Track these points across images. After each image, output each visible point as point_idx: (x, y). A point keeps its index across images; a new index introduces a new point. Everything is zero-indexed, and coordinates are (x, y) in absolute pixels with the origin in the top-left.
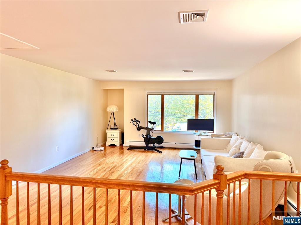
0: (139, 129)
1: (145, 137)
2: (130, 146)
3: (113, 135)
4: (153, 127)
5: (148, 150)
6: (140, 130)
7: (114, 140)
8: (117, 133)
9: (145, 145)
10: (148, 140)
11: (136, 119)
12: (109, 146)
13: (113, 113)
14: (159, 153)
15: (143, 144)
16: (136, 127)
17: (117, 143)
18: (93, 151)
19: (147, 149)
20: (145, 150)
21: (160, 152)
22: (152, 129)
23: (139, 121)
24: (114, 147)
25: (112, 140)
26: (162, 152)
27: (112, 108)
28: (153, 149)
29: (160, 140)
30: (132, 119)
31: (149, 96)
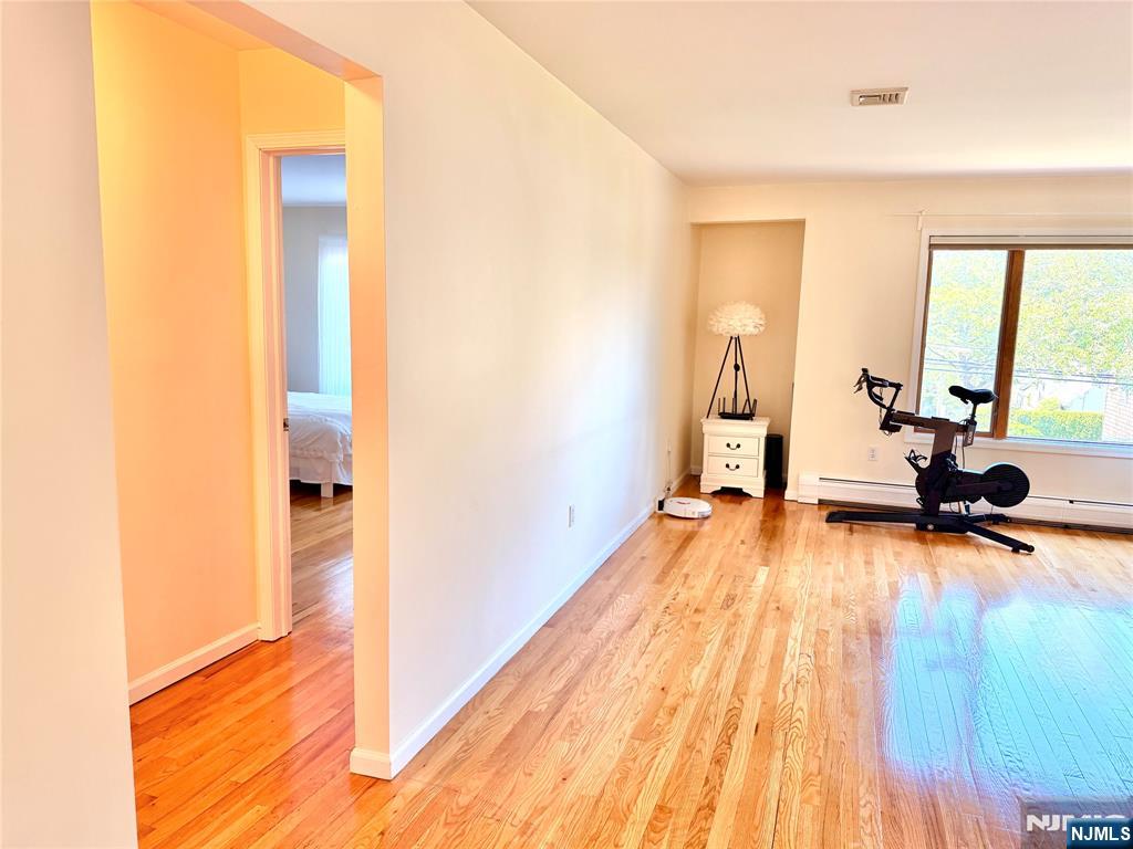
0: (891, 422)
1: (924, 464)
2: (820, 500)
3: (733, 446)
4: (973, 415)
5: (939, 529)
6: (897, 429)
7: (738, 467)
8: (752, 436)
9: (919, 507)
10: (939, 479)
11: (871, 373)
12: (715, 494)
13: (733, 341)
14: (1016, 551)
15: (910, 499)
16: (876, 414)
17: (753, 481)
18: (661, 517)
19: (930, 527)
20: (921, 527)
21: (1017, 546)
22: (964, 428)
23: (897, 387)
24: (740, 503)
25: (727, 466)
26: (1030, 549)
27: (741, 319)
28: (960, 528)
29: (1008, 484)
30: (864, 371)
31: (936, 253)
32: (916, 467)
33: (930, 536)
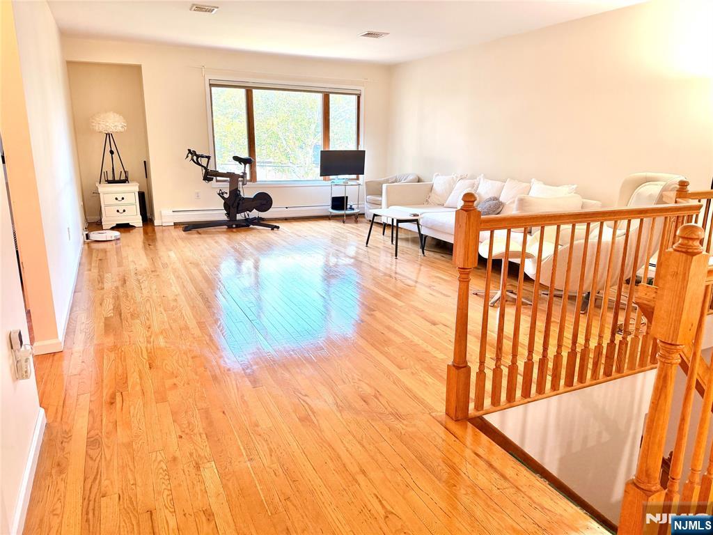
0: (209, 176)
1: (226, 196)
2: (174, 223)
3: (120, 199)
4: (244, 170)
5: (238, 227)
6: (212, 179)
7: (124, 211)
8: (130, 192)
9: (227, 218)
10: (234, 203)
12: (114, 228)
13: (109, 136)
15: (222, 215)
16: (200, 172)
17: (134, 218)
18: (89, 244)
19: (234, 227)
20: (230, 227)
21: (273, 228)
22: (242, 177)
23: (209, 158)
24: (129, 232)
25: (118, 211)
26: (278, 227)
27: (113, 123)
28: (247, 224)
29: (264, 201)
30: (189, 150)
31: (214, 88)
32: (223, 198)
33: (234, 230)
